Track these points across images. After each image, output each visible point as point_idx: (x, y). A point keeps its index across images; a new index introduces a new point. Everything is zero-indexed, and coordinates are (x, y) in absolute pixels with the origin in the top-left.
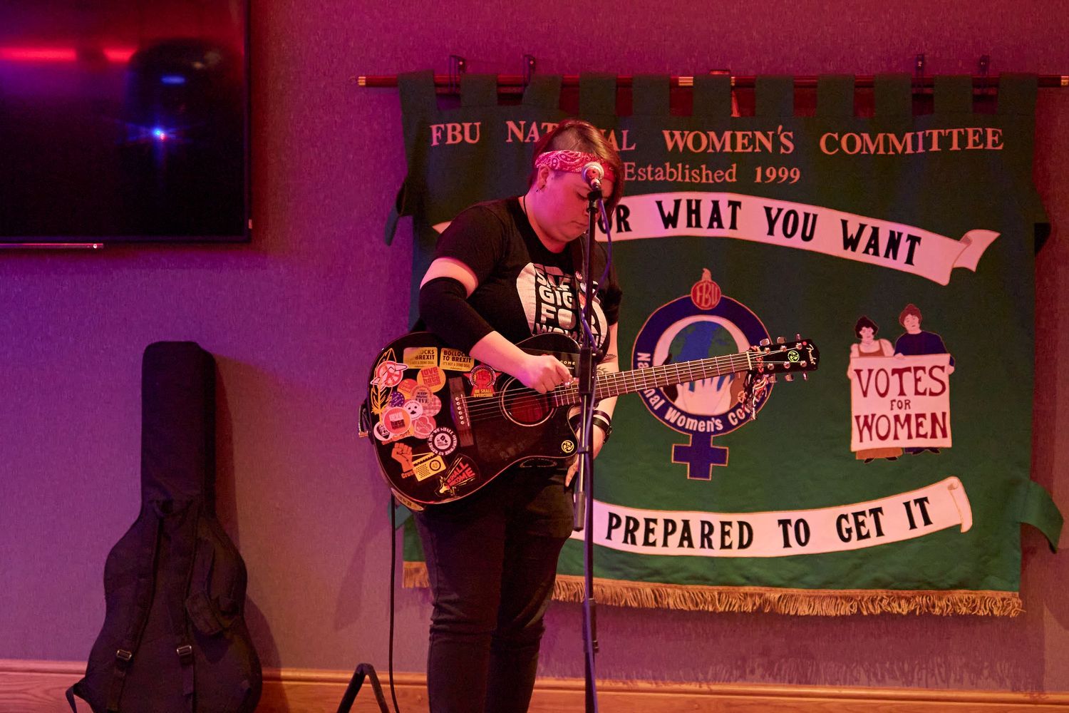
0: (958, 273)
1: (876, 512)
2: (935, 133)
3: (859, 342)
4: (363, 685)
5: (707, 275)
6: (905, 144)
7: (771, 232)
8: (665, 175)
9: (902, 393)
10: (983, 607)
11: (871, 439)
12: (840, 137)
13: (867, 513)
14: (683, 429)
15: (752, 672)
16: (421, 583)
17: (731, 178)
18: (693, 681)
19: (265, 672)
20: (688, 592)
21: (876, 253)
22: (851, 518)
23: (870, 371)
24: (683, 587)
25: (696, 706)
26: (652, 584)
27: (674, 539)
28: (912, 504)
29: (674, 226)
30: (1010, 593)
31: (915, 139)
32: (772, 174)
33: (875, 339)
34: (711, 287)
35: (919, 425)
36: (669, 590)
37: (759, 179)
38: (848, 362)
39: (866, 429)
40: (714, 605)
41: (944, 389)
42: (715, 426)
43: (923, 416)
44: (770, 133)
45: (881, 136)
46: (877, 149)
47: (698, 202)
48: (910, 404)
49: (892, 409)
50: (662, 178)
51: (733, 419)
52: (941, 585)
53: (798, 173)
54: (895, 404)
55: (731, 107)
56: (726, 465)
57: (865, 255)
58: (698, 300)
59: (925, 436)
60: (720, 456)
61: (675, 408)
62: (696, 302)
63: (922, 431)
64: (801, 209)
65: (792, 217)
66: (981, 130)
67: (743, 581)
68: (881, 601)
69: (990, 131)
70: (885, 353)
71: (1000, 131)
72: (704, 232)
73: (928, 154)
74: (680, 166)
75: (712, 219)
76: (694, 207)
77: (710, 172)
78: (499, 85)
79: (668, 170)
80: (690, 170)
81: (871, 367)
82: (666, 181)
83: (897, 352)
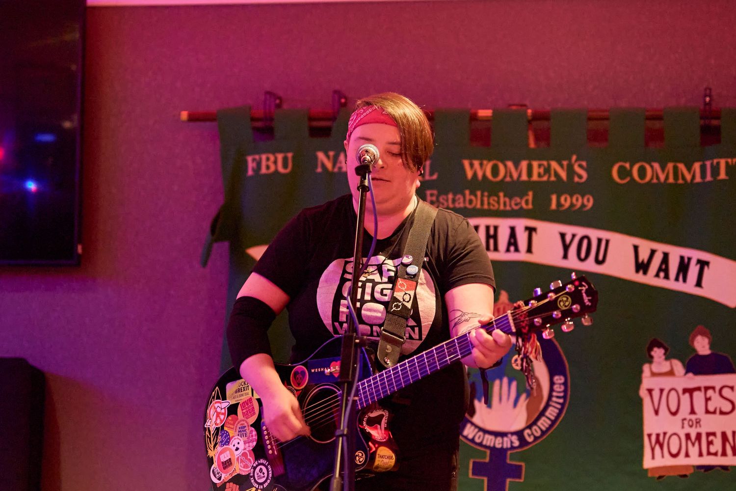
2: (723, 162)
3: (651, 363)
5: (504, 297)
6: (694, 173)
7: (565, 256)
8: (464, 202)
9: (693, 412)
11: (663, 457)
12: (632, 166)
14: (480, 444)
17: (527, 204)
21: (667, 277)
23: (662, 391)
31: (703, 169)
32: (566, 201)
33: (666, 359)
35: (710, 443)
37: (554, 206)
39: (658, 447)
41: (733, 409)
42: (512, 442)
43: (714, 434)
44: (565, 163)
45: (670, 166)
46: (667, 178)
47: (496, 228)
48: (701, 423)
49: (683, 427)
50: (462, 205)
51: (529, 435)
53: (591, 201)
54: (686, 423)
55: (528, 138)
56: (522, 481)
57: (656, 279)
59: (716, 454)
60: (516, 472)
61: (473, 424)
63: (713, 449)
64: (594, 234)
65: (585, 242)
70: (676, 372)
72: (501, 255)
73: (716, 182)
74: (479, 193)
75: (510, 244)
76: (492, 232)
77: (507, 200)
78: (311, 119)
79: (468, 197)
80: (489, 197)
81: (662, 387)
82: (465, 208)
83: (687, 372)
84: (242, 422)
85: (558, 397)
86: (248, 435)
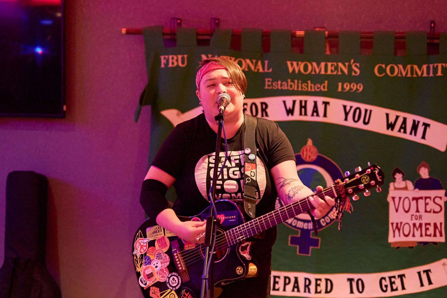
1: (401, 277)
2: (440, 66)
3: (394, 182)
5: (310, 142)
6: (422, 71)
7: (346, 119)
9: (418, 211)
11: (400, 236)
12: (386, 66)
13: (397, 277)
14: (295, 227)
17: (324, 88)
21: (405, 132)
22: (388, 279)
23: (400, 198)
27: (290, 287)
28: (422, 273)
29: (292, 114)
31: (428, 69)
32: (347, 87)
33: (403, 180)
35: (427, 229)
37: (340, 89)
38: (387, 192)
39: (397, 230)
41: (441, 210)
43: (429, 224)
44: (347, 64)
45: (409, 67)
46: (407, 74)
47: (306, 102)
48: (422, 217)
49: (412, 220)
50: (286, 88)
51: (323, 222)
53: (362, 86)
54: (413, 217)
55: (325, 47)
56: (319, 248)
57: (399, 133)
58: (305, 156)
59: (430, 235)
60: (315, 243)
62: (304, 157)
63: (428, 233)
64: (363, 107)
65: (358, 111)
70: (409, 188)
72: (309, 118)
73: (436, 77)
74: (296, 81)
75: (314, 112)
76: (303, 104)
77: (313, 85)
78: (198, 35)
79: (290, 83)
80: (302, 84)
81: (401, 196)
82: (288, 90)
83: (415, 188)
84: (159, 251)
86: (163, 258)
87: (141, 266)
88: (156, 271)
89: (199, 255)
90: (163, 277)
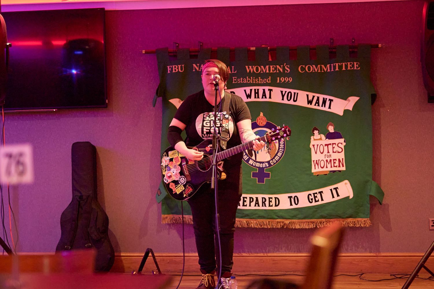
0: (346, 111)
1: (321, 193)
2: (337, 64)
3: (314, 136)
4: (148, 258)
5: (261, 114)
7: (283, 99)
8: (247, 81)
9: (328, 152)
10: (358, 224)
11: (318, 168)
12: (305, 67)
13: (318, 193)
14: (255, 166)
15: (282, 249)
16: (168, 222)
17: (269, 81)
18: (261, 253)
19: (116, 254)
20: (258, 222)
21: (319, 105)
22: (312, 195)
23: (318, 145)
24: (257, 220)
25: (263, 261)
26: (246, 219)
28: (333, 190)
29: (250, 98)
30: (367, 219)
31: (330, 66)
32: (283, 80)
33: (319, 134)
34: (263, 118)
35: (334, 163)
36: (252, 221)
37: (278, 82)
38: (310, 142)
39: (316, 165)
40: (267, 226)
41: (342, 151)
42: (266, 165)
43: (336, 160)
44: (282, 66)
45: (319, 66)
46: (318, 70)
47: (258, 90)
48: (331, 156)
49: (325, 158)
51: (272, 163)
52: (343, 217)
53: (291, 79)
54: (326, 156)
55: (269, 57)
56: (270, 178)
57: (315, 106)
58: (259, 123)
59: (336, 167)
60: (268, 175)
61: (252, 159)
62: (258, 123)
63: (335, 165)
64: (293, 91)
65: (290, 94)
66: (352, 63)
67: (276, 217)
68: (323, 223)
69: (355, 63)
70: (322, 139)
71: (359, 63)
72: (260, 100)
73: (335, 72)
74: (251, 78)
75: (263, 95)
77: (262, 80)
78: (190, 52)
79: (248, 79)
80: (255, 79)
83: (326, 138)
84: (175, 164)
85: (282, 149)
86: (177, 168)
87: (165, 171)
88: (173, 175)
89: (196, 167)
90: (177, 178)
